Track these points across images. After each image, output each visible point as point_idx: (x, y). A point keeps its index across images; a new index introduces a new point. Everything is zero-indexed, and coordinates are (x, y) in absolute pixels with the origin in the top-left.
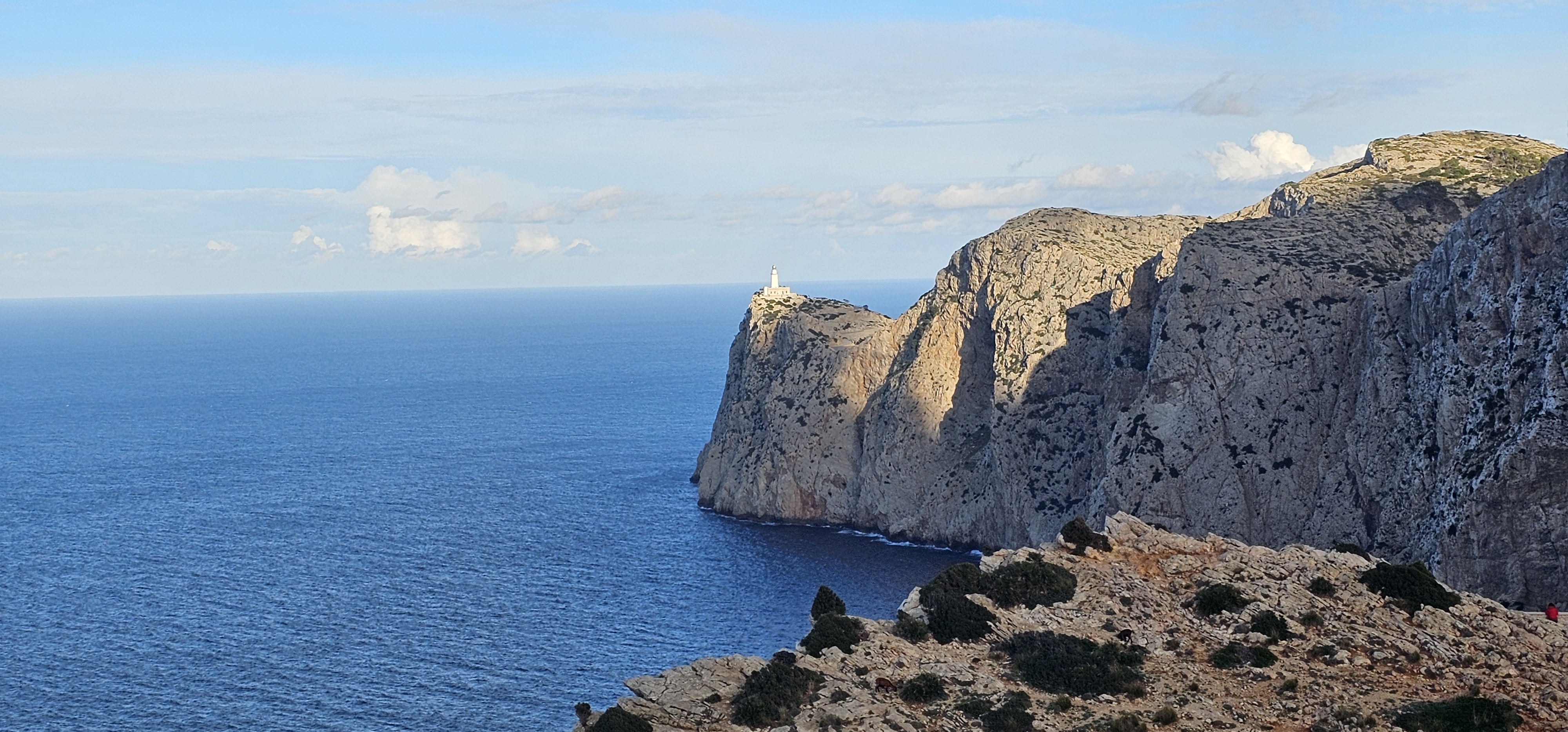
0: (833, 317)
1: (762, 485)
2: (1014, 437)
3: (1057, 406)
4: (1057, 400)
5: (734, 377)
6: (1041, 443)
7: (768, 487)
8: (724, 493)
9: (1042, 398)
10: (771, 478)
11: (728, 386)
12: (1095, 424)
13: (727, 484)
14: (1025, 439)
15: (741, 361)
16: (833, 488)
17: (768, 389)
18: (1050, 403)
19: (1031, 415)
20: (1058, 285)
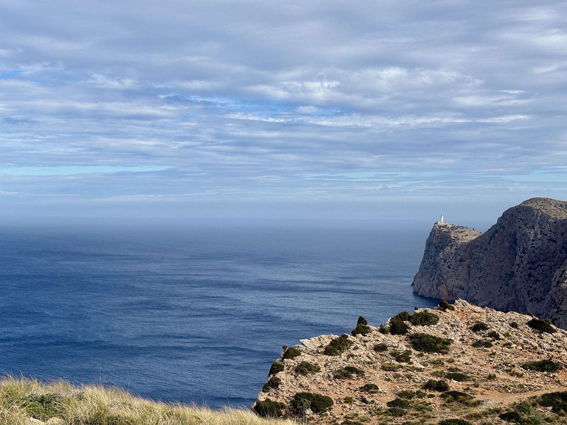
0: (462, 232)
1: (435, 288)
2: (523, 276)
3: (538, 266)
4: (538, 264)
5: (427, 251)
6: (532, 278)
7: (436, 288)
8: (422, 290)
9: (533, 263)
10: (438, 285)
11: (425, 254)
12: (551, 272)
13: (423, 287)
14: (527, 277)
15: (429, 246)
16: (459, 290)
17: (438, 255)
18: (536, 265)
19: (529, 269)
20: (541, 224)
